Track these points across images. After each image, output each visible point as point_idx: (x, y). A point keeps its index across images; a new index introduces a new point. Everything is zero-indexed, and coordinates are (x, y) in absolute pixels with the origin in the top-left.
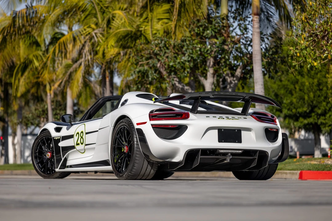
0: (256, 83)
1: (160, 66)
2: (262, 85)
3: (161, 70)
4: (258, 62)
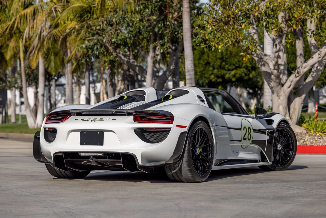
0: (186, 59)
1: (106, 41)
2: (192, 61)
3: (107, 45)
4: (188, 39)
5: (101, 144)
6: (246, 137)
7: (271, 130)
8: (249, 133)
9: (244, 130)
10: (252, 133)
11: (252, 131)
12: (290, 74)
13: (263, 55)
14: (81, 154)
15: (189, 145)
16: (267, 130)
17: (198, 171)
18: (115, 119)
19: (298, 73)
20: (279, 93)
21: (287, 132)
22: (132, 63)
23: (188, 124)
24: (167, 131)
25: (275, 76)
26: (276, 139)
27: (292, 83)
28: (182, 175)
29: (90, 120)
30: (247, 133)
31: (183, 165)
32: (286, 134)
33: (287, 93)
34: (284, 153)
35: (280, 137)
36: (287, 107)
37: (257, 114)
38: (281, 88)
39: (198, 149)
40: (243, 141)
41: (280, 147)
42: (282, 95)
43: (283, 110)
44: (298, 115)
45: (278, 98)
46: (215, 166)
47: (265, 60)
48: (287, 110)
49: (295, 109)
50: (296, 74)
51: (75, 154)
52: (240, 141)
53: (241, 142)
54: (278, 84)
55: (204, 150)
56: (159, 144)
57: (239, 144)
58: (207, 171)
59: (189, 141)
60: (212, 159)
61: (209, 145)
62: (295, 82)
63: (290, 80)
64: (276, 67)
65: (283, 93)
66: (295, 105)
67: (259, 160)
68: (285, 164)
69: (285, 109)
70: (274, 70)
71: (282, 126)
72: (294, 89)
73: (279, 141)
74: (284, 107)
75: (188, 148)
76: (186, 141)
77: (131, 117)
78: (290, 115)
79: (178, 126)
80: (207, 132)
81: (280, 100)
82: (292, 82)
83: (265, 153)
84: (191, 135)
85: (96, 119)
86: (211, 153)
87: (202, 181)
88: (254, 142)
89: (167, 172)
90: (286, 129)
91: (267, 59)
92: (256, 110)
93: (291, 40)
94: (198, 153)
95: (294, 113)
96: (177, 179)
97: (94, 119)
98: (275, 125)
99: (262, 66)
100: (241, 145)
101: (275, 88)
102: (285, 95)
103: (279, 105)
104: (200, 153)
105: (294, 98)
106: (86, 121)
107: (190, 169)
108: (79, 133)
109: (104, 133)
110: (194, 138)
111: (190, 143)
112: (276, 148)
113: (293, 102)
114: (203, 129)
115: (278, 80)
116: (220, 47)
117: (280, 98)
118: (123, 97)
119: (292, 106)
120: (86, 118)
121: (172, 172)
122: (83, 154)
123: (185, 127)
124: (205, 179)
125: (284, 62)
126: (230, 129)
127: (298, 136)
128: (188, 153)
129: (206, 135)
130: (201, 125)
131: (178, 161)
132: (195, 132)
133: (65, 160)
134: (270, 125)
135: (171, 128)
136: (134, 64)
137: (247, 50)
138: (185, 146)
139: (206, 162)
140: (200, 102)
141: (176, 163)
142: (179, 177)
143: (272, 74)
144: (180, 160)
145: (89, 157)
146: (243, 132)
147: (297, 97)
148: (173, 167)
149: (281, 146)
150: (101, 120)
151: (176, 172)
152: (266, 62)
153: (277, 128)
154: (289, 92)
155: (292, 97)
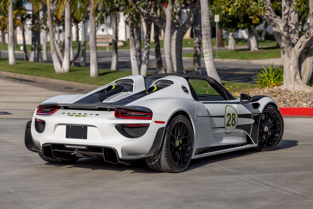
5: (85, 138)
6: (230, 123)
7: (257, 114)
8: (234, 119)
9: (228, 116)
10: (236, 119)
11: (236, 116)
12: (300, 35)
13: (273, 17)
14: (67, 146)
15: (167, 139)
16: (253, 114)
17: (176, 163)
18: (98, 115)
19: (308, 34)
20: (290, 53)
21: (274, 114)
22: (151, 15)
23: (166, 119)
24: (146, 127)
25: (285, 37)
26: (262, 122)
27: (303, 44)
28: (161, 166)
29: (75, 115)
30: (232, 119)
31: (162, 158)
32: (273, 116)
33: (298, 53)
34: (271, 134)
35: (267, 119)
36: (298, 67)
37: (243, 99)
38: (291, 49)
39: (178, 141)
40: (227, 127)
41: (266, 129)
42: (292, 55)
43: (293, 70)
44: (309, 75)
45: (289, 58)
46: (195, 155)
47: (275, 21)
48: (297, 70)
49: (305, 68)
50: (306, 35)
51: (61, 146)
52: (224, 127)
53: (225, 129)
54: (288, 45)
55: (185, 141)
56: (139, 138)
57: (222, 131)
58: (186, 161)
59: (167, 135)
60: (192, 149)
61: (189, 136)
62: (306, 43)
63: (300, 40)
64: (286, 29)
65: (294, 53)
66: (306, 65)
67: (245, 143)
68: (272, 144)
69: (296, 69)
70: (284, 32)
71: (268, 109)
72: (305, 49)
73: (266, 123)
74: (294, 67)
75: (166, 142)
76: (165, 135)
77: (113, 113)
78: (301, 75)
79: (156, 122)
80: (186, 125)
81: (290, 60)
82: (302, 42)
83: (250, 137)
84: (170, 129)
85: (81, 114)
86: (191, 144)
87: (181, 171)
88: (238, 127)
89: (147, 164)
90: (273, 111)
91: (277, 21)
92: (241, 96)
93: (300, 3)
94: (177, 144)
95: (305, 73)
96: (157, 170)
97: (79, 114)
98: (261, 109)
99: (273, 27)
100: (224, 131)
101: (285, 49)
102: (296, 56)
103: (290, 65)
104: (179, 145)
105: (306, 58)
106: (71, 115)
107: (168, 161)
108: (65, 126)
109: (87, 127)
110: (173, 132)
111: (168, 137)
112: (263, 130)
113: (305, 61)
114: (182, 122)
115: (288, 41)
116: (230, 10)
117: (291, 58)
118: (111, 87)
119: (303, 65)
120: (72, 112)
121: (152, 163)
122: (69, 146)
123: (163, 122)
124: (184, 169)
125: (296, 22)
126: (213, 118)
127: (307, 96)
128: (167, 147)
129: (186, 127)
130: (180, 119)
131: (157, 154)
132: (174, 126)
133: (53, 151)
134: (256, 109)
135: (150, 124)
136: (153, 16)
137: (257, 13)
138: (163, 140)
139: (186, 152)
140: (184, 92)
141: (155, 156)
142: (159, 168)
143: (282, 36)
144: (159, 153)
145: (73, 149)
146: (227, 119)
147: (308, 57)
148: (153, 159)
149: (268, 128)
150: (85, 115)
151: (155, 164)
152: (275, 23)
153: (263, 111)
154: (300, 53)
155: (303, 56)
